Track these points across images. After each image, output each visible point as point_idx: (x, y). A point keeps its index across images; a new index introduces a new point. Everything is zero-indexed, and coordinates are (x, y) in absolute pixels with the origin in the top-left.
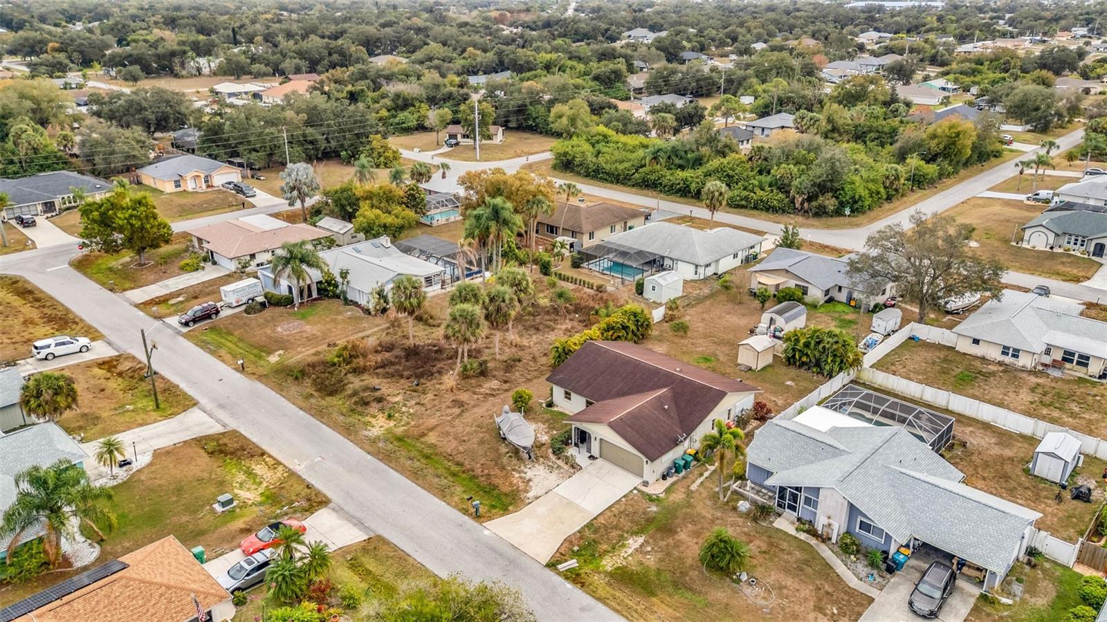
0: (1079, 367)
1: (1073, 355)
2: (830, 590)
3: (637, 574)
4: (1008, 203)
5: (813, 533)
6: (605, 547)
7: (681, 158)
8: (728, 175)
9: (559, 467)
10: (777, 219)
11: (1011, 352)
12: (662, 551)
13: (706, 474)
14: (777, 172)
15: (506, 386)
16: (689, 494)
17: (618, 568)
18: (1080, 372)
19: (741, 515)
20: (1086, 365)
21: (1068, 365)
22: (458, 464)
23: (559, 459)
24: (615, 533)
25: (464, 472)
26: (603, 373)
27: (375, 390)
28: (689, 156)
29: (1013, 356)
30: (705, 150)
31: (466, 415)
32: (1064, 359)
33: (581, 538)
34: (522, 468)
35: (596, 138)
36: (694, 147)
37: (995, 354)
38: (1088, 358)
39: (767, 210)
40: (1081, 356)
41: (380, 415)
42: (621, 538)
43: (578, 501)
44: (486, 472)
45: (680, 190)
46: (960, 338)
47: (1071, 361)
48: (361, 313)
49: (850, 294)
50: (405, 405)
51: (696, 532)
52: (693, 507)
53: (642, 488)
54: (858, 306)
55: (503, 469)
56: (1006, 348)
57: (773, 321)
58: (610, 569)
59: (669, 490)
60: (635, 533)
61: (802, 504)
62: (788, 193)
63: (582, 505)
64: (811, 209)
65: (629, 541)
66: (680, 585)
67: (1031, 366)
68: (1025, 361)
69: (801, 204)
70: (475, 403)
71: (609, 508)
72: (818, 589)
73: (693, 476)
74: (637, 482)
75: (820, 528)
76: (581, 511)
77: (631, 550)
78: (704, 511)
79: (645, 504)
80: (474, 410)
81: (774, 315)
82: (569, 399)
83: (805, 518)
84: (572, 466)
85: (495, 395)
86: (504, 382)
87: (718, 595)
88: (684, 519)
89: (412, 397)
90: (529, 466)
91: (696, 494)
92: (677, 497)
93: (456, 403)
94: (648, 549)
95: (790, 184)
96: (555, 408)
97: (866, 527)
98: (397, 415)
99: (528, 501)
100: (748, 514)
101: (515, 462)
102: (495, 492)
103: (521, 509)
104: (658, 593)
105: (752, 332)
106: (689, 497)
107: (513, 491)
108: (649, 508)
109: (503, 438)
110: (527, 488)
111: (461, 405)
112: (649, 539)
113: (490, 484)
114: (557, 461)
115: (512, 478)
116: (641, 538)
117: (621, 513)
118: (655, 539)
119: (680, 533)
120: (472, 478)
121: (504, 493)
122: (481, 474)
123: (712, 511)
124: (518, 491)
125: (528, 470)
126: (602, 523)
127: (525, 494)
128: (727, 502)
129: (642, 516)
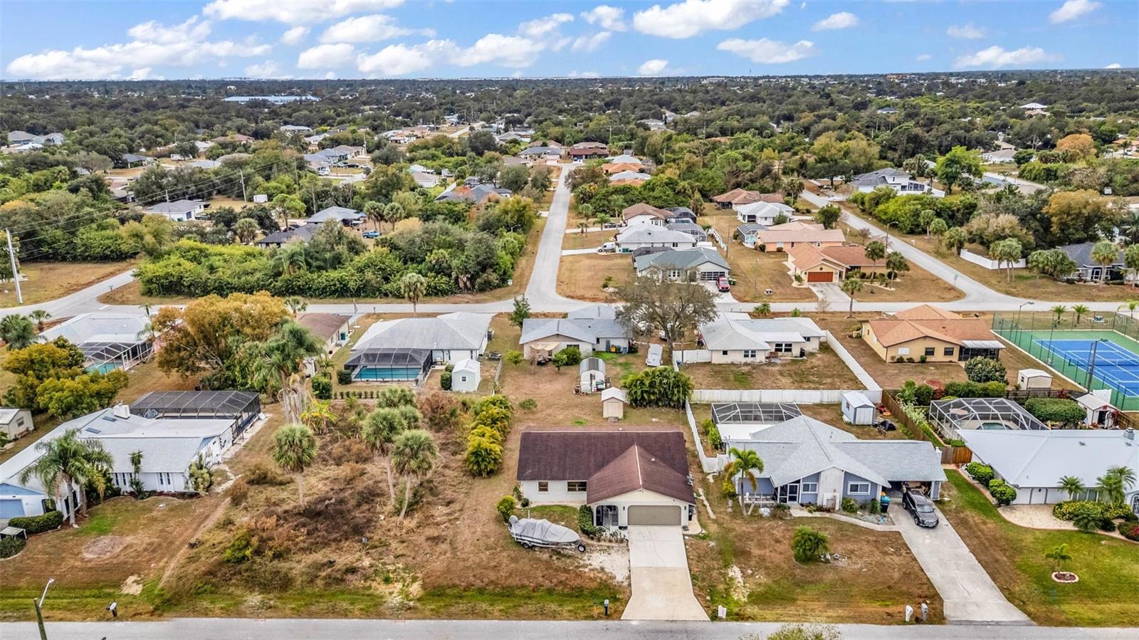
0: (787, 353)
1: (781, 345)
2: (874, 539)
3: (766, 592)
4: (589, 256)
5: (820, 509)
6: (721, 587)
7: (317, 259)
8: (380, 269)
9: (608, 547)
10: (457, 299)
11: (750, 354)
12: (760, 568)
13: (706, 503)
14: (431, 258)
15: (456, 506)
16: (715, 521)
17: (749, 596)
18: (787, 357)
19: (768, 519)
20: (790, 350)
21: (780, 354)
23: (600, 541)
24: (715, 573)
25: (534, 591)
27: (330, 563)
28: (328, 255)
29: (752, 356)
30: (339, 248)
31: (459, 545)
32: (776, 350)
33: (701, 589)
34: (582, 562)
35: (192, 253)
36: (328, 247)
37: (739, 358)
38: (790, 345)
39: (436, 294)
40: (786, 345)
41: (374, 584)
42: (725, 575)
43: (660, 564)
44: (555, 580)
45: (336, 291)
46: (713, 353)
47: (781, 350)
48: (176, 501)
49: (608, 343)
50: (384, 564)
51: (761, 545)
52: (734, 530)
53: (686, 533)
54: (618, 351)
55: (567, 571)
56: (746, 351)
57: (592, 377)
58: (746, 600)
59: (703, 526)
60: (726, 566)
61: (801, 492)
62: (450, 276)
63: (668, 565)
64: (474, 287)
65: (731, 574)
66: (801, 584)
67: (764, 360)
68: (761, 358)
69: (465, 284)
70: (451, 532)
71: (688, 557)
72: (868, 542)
73: (702, 509)
74: (679, 530)
75: (825, 504)
76: (675, 570)
77: (741, 580)
78: (744, 528)
79: (704, 543)
80: (460, 538)
81: (593, 372)
82: (546, 490)
83: (805, 502)
84: (622, 541)
85: (457, 519)
86: (448, 504)
87: (829, 576)
88: (740, 540)
89: (381, 554)
90: (585, 558)
91: (721, 521)
92: (713, 528)
93: (435, 540)
94: (750, 572)
95: (450, 267)
96: (532, 506)
97: (854, 488)
98: (391, 576)
99: (626, 584)
100: (773, 516)
101: (568, 561)
102: (586, 592)
103: (631, 592)
104: (795, 597)
105: (577, 391)
106: (720, 525)
107: (600, 583)
108: (709, 544)
109: (529, 547)
110: (610, 575)
111: (442, 540)
112: (741, 565)
113: (572, 588)
114: (600, 544)
115: (586, 574)
116: (735, 568)
117: (699, 557)
118: (744, 563)
119: (752, 550)
120: (550, 592)
121: (595, 589)
122: (553, 584)
123: (748, 526)
124: (605, 581)
125: (589, 561)
126: (699, 571)
127: (615, 580)
128: (750, 514)
129: (714, 552)
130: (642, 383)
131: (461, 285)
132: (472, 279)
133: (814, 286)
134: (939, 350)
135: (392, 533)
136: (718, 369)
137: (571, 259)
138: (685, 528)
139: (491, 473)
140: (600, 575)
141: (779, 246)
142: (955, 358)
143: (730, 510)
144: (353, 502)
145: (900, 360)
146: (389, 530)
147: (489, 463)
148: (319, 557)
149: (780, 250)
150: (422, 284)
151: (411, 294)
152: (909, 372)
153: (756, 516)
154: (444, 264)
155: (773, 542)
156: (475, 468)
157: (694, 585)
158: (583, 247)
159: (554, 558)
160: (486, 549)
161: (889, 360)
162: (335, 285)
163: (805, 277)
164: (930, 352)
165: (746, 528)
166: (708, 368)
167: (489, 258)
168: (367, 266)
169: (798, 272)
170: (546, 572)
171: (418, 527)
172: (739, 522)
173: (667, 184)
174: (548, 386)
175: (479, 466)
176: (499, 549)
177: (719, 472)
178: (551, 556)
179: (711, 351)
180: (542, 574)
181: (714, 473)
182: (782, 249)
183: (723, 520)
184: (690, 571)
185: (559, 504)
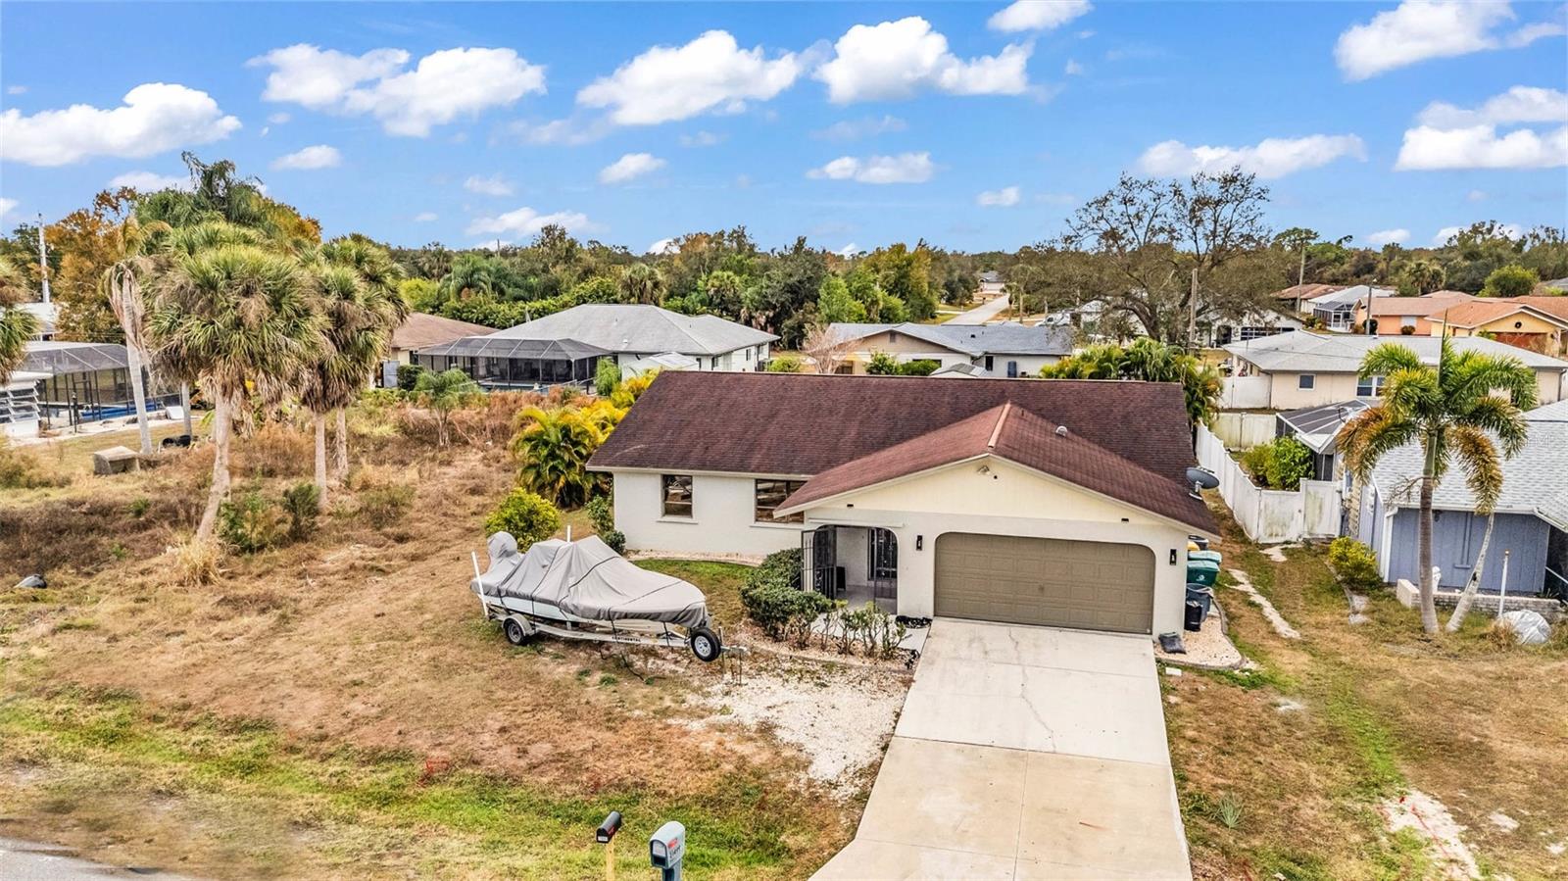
9: (829, 667)
11: (1374, 386)
13: (1259, 599)
14: (708, 284)
16: (1302, 646)
22: (375, 758)
23: (802, 645)
24: (1311, 809)
25: (428, 779)
28: (533, 280)
30: (558, 271)
31: (306, 623)
34: (693, 699)
37: (1344, 397)
44: (541, 750)
49: (1013, 366)
52: (1389, 673)
53: (1173, 657)
59: (1249, 651)
60: (1371, 786)
62: (737, 314)
65: (1400, 823)
70: (319, 595)
71: (1174, 734)
73: (1242, 611)
74: (1144, 649)
76: (1101, 765)
77: (1459, 851)
78: (1436, 670)
79: (1257, 700)
80: (331, 610)
82: (686, 511)
84: (892, 656)
88: (1427, 708)
90: (718, 687)
91: (1324, 646)
92: (1293, 663)
94: (1507, 824)
95: (739, 300)
99: (844, 792)
101: (639, 691)
103: (853, 830)
106: (1321, 656)
107: (731, 778)
108: (1277, 705)
109: (527, 641)
110: (787, 753)
111: (263, 605)
112: (1447, 792)
113: (597, 785)
114: (801, 653)
115: (684, 740)
116: (1417, 798)
117: (1229, 739)
118: (1466, 786)
119: (1496, 744)
120: (492, 787)
121: (698, 799)
122: (522, 763)
123: (1454, 665)
124: (757, 775)
125: (727, 701)
126: (1227, 788)
127: (802, 775)
128: (1461, 630)
129: (1299, 734)
132: (776, 322)
138: (1168, 646)
141: (1406, 323)
143: (1360, 618)
149: (1407, 332)
150: (656, 285)
153: (1483, 635)
154: (730, 294)
157: (1197, 841)
159: (596, 677)
160: (379, 638)
167: (810, 280)
170: (524, 719)
172: (1407, 650)
176: (418, 640)
177: (1307, 542)
178: (586, 673)
179: (1269, 373)
180: (506, 724)
181: (1287, 542)
182: (1413, 328)
183: (1334, 646)
184: (1181, 780)
185: (723, 559)
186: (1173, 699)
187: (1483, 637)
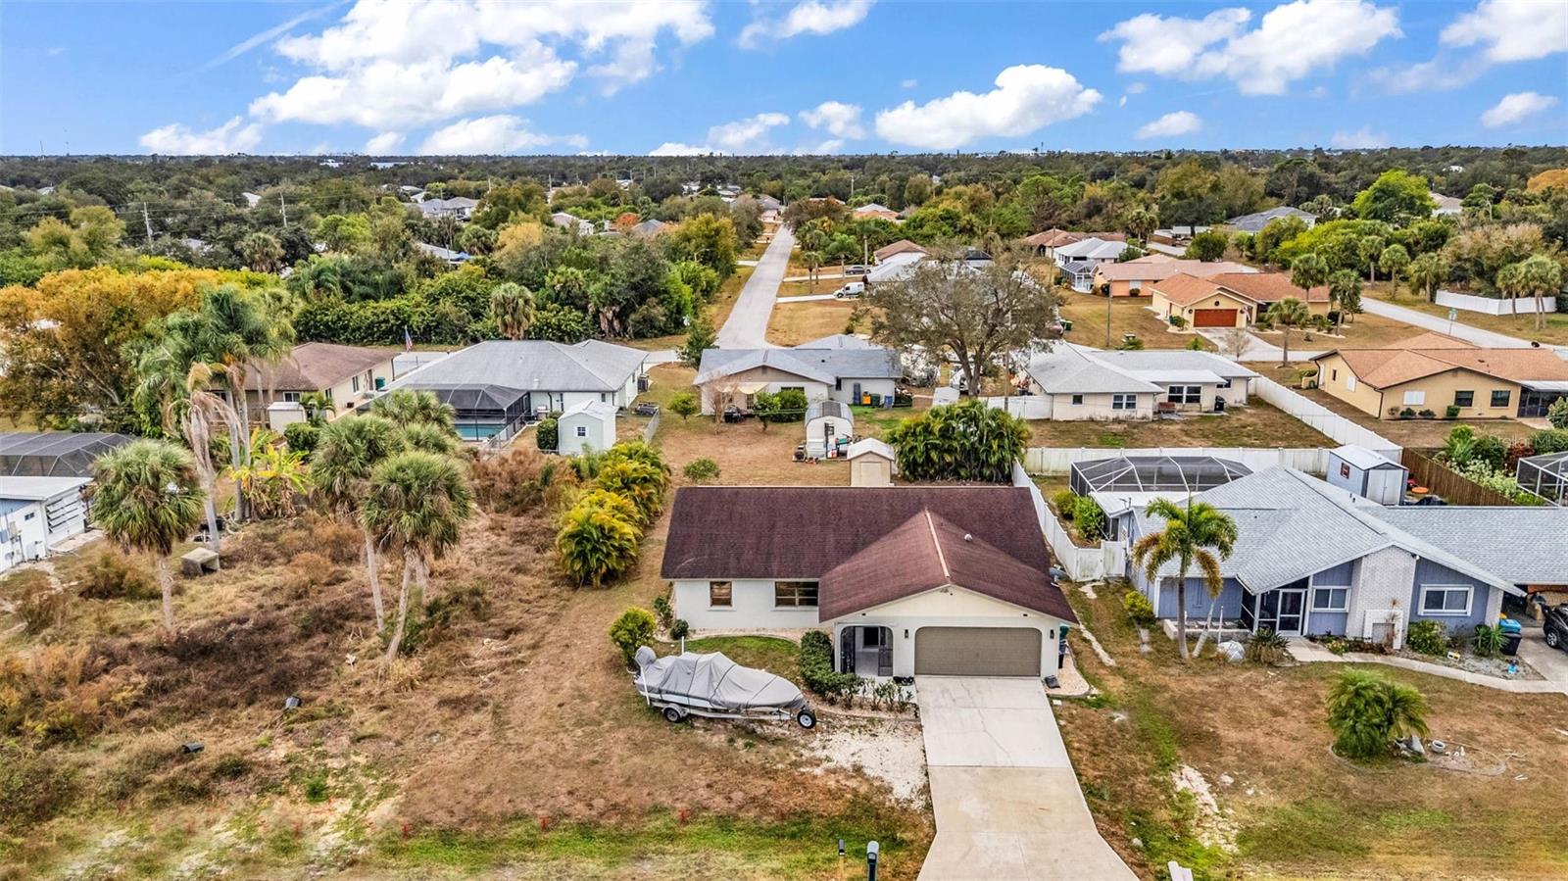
0: (1190, 404)
1: (1180, 390)
2: (1510, 709)
3: (1284, 831)
5: (1358, 646)
7: (362, 283)
8: (466, 298)
9: (871, 720)
11: (1125, 401)
12: (1251, 772)
13: (1087, 635)
14: (554, 280)
15: (525, 639)
16: (1118, 671)
17: (1242, 840)
18: (1193, 410)
19: (1243, 665)
20: (1197, 400)
21: (1178, 406)
22: (645, 812)
24: (1140, 783)
25: (685, 822)
26: (772, 528)
27: (187, 753)
28: (379, 278)
29: (1129, 406)
30: (401, 267)
31: (515, 717)
32: (1171, 399)
33: (1115, 819)
34: (807, 754)
36: (382, 264)
37: (1103, 410)
38: (1197, 390)
40: (1190, 390)
41: (282, 801)
42: (1166, 787)
43: (1002, 760)
44: (738, 796)
45: (389, 331)
46: (1056, 399)
47: (1179, 399)
49: (857, 387)
50: (324, 755)
51: (1238, 720)
52: (1165, 688)
53: (1055, 692)
54: (875, 401)
55: (768, 773)
56: (1118, 397)
57: (828, 429)
58: (1234, 848)
59: (1092, 680)
60: (1166, 766)
61: (1310, 607)
62: (585, 310)
63: (1021, 763)
64: (625, 329)
65: (1181, 785)
66: (1370, 810)
67: (1150, 415)
68: (1145, 408)
69: (610, 323)
70: (501, 690)
71: (1068, 745)
72: (1499, 715)
73: (1081, 647)
74: (1038, 686)
75: (1368, 633)
76: (1039, 773)
77: (1209, 798)
78: (1189, 685)
79: (1102, 716)
80: (520, 702)
81: (830, 420)
82: (728, 602)
83: (1319, 632)
84: (903, 707)
85: (521, 663)
86: (508, 633)
87: (1435, 793)
88: (1187, 710)
89: (321, 733)
90: (816, 744)
91: (1131, 670)
92: (1116, 685)
93: (458, 705)
94: (1228, 780)
95: (585, 296)
96: (695, 637)
97: (1435, 600)
98: (330, 782)
99: (918, 804)
100: (1254, 659)
101: (773, 751)
102: (816, 825)
103: (933, 826)
104: (1364, 842)
105: (800, 456)
106: (1129, 678)
107: (853, 802)
108: (1113, 718)
109: (681, 720)
110: (877, 783)
111: (475, 705)
112: (1201, 765)
113: (783, 815)
114: (850, 713)
115: (816, 781)
116: (1188, 770)
117: (1095, 746)
118: (1209, 760)
119: (1221, 732)
120: (725, 823)
121: (841, 817)
122: (733, 806)
123: (1197, 679)
124: (866, 798)
125: (826, 752)
126: (1100, 777)
127: (890, 796)
128: (1200, 656)
129: (1127, 736)
130: (927, 429)
131: (604, 325)
132: (621, 316)
133: (1206, 331)
134: (1483, 392)
135: (361, 690)
136: (1063, 428)
137: (791, 306)
138: (1050, 682)
139: (611, 578)
140: (853, 783)
141: (1133, 286)
142: (1512, 410)
143: (1146, 648)
144: (293, 629)
145: (1408, 415)
146: (358, 684)
147: (608, 555)
148: (166, 739)
149: (1134, 294)
150: (527, 302)
151: (508, 318)
152: (1430, 432)
153: (1212, 659)
154: (576, 290)
155: (1266, 715)
156: (577, 566)
157: (1095, 810)
158: (811, 293)
159: (740, 743)
160: (579, 724)
161: (1385, 415)
162: (386, 321)
163: (1190, 318)
164: (1464, 399)
165: (1197, 685)
166: (1047, 427)
167: (651, 278)
168: (445, 292)
169: (1176, 312)
170: (717, 776)
171: (426, 679)
172: (1173, 671)
173: (942, 218)
174: (744, 450)
175: (585, 561)
176: (606, 725)
177: (1106, 580)
178: (731, 741)
179: (1052, 395)
180: (708, 782)
181: (1094, 581)
182: (1138, 291)
183: (1134, 669)
184: (1079, 775)
185: (755, 633)
186: (1062, 723)
187: (1211, 659)
